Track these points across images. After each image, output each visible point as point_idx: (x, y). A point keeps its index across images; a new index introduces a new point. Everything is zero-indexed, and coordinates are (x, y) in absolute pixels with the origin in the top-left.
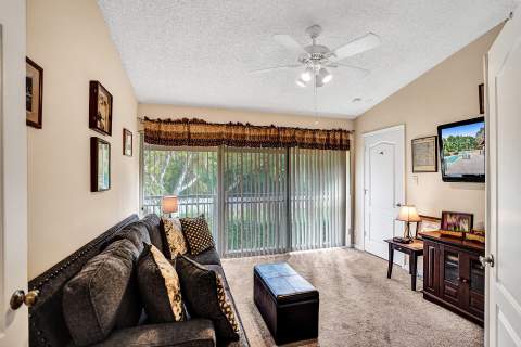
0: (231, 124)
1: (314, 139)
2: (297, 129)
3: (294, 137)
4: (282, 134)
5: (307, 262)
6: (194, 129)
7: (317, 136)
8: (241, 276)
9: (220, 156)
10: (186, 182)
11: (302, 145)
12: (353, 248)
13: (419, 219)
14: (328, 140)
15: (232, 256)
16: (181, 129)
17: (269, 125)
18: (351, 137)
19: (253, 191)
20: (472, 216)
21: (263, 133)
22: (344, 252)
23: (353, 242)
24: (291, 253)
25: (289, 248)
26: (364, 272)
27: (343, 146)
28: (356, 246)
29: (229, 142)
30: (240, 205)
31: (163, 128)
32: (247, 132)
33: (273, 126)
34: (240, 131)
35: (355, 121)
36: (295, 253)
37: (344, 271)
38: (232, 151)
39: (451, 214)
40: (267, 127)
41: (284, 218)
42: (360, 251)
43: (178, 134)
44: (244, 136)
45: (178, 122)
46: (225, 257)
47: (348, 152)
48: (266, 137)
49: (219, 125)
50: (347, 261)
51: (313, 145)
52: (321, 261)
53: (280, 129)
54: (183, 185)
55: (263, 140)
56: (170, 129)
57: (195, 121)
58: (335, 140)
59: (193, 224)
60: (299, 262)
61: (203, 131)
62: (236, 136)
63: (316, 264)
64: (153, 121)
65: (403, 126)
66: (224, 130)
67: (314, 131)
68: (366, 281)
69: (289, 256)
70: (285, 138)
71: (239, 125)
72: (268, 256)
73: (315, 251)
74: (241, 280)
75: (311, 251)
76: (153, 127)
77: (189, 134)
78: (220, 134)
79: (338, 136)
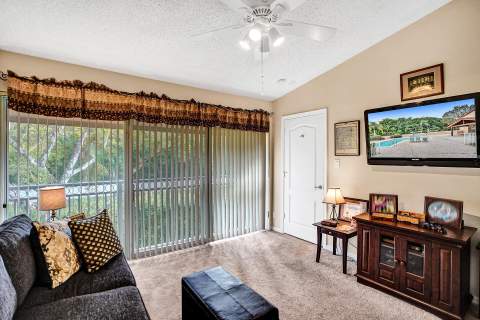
0: (142, 95)
1: (236, 119)
2: (220, 106)
3: (215, 115)
4: (203, 111)
5: (232, 253)
6: (90, 96)
7: (239, 116)
8: (158, 284)
9: (127, 134)
10: (79, 164)
11: (224, 125)
12: (271, 230)
13: (343, 201)
14: (249, 120)
15: (142, 256)
16: (72, 94)
17: (189, 99)
18: (270, 119)
19: (169, 176)
20: (396, 197)
21: (181, 109)
22: (264, 235)
23: (272, 224)
24: (211, 243)
25: (211, 238)
26: (292, 258)
27: (264, 128)
28: (275, 229)
29: (140, 117)
30: (152, 193)
31: (42, 90)
32: (163, 106)
33: (193, 101)
34: (153, 104)
35: (274, 102)
36: (216, 242)
37: (272, 259)
38: (143, 129)
39: (378, 196)
40: (187, 102)
41: (205, 205)
42: (280, 234)
43: (67, 101)
44: (159, 110)
45: (67, 84)
46: (134, 258)
47: (267, 134)
48: (185, 113)
49: (126, 94)
50: (271, 246)
51: (235, 126)
52: (246, 250)
53: (200, 105)
54: (75, 167)
55: (182, 116)
56: (53, 92)
57: (93, 86)
58: (256, 121)
59: (89, 227)
60: (224, 254)
61: (105, 100)
62: (149, 110)
63: (244, 255)
64: (23, 79)
65: (325, 110)
66: (133, 101)
67: (236, 111)
68: (298, 268)
69: (210, 247)
70: (205, 116)
71: (153, 96)
72: (188, 250)
73: (236, 238)
74: (158, 288)
75: (232, 239)
76: (25, 87)
77: (84, 103)
78: (129, 106)
79: (258, 117)
